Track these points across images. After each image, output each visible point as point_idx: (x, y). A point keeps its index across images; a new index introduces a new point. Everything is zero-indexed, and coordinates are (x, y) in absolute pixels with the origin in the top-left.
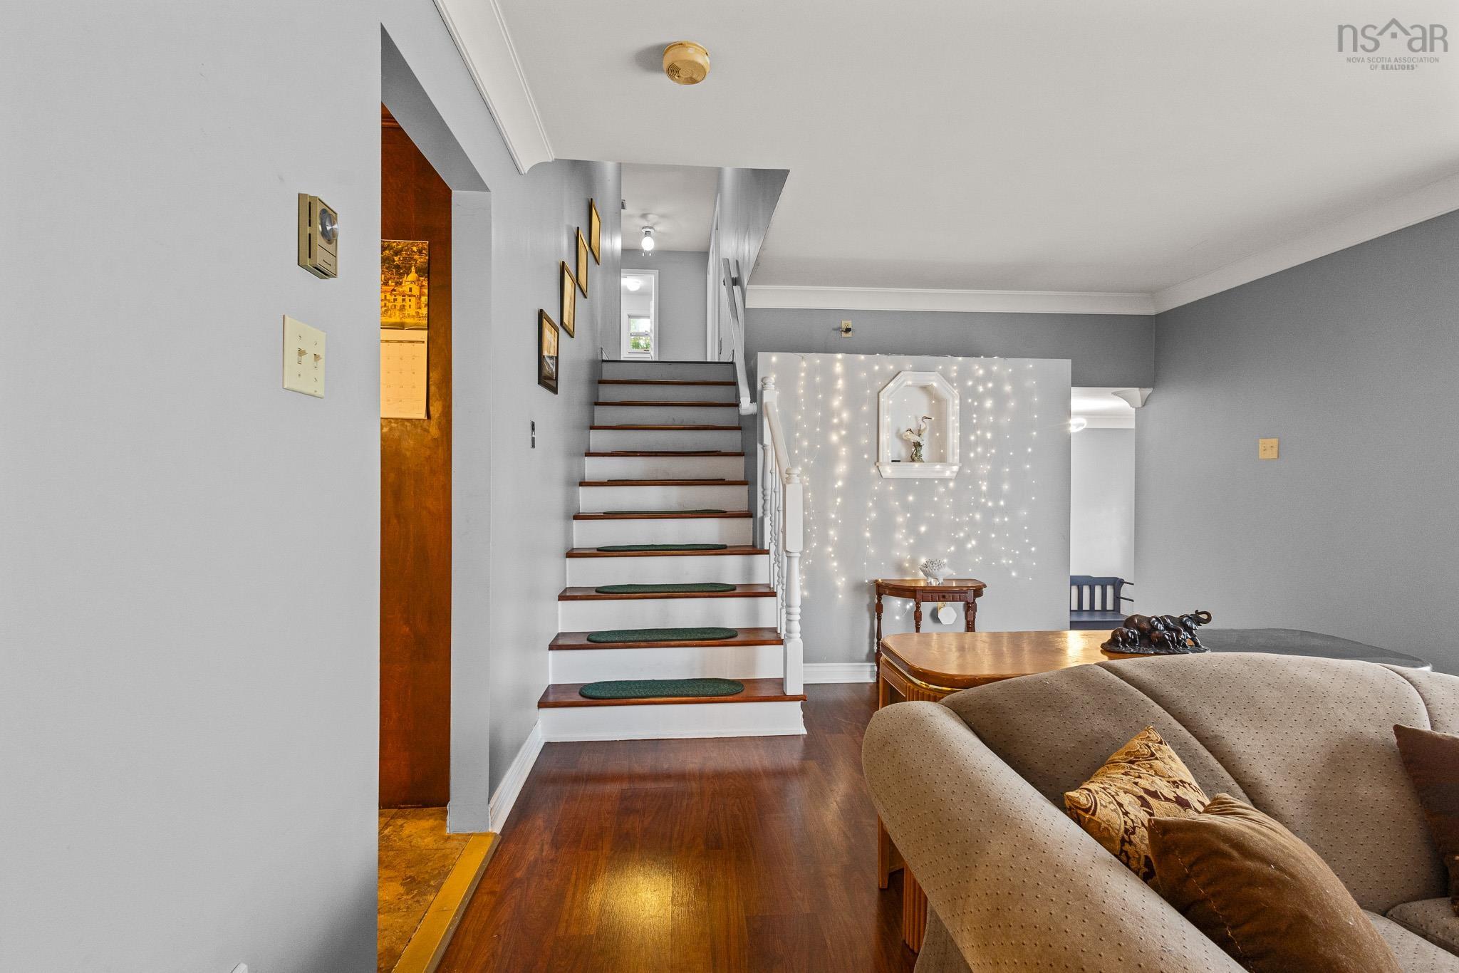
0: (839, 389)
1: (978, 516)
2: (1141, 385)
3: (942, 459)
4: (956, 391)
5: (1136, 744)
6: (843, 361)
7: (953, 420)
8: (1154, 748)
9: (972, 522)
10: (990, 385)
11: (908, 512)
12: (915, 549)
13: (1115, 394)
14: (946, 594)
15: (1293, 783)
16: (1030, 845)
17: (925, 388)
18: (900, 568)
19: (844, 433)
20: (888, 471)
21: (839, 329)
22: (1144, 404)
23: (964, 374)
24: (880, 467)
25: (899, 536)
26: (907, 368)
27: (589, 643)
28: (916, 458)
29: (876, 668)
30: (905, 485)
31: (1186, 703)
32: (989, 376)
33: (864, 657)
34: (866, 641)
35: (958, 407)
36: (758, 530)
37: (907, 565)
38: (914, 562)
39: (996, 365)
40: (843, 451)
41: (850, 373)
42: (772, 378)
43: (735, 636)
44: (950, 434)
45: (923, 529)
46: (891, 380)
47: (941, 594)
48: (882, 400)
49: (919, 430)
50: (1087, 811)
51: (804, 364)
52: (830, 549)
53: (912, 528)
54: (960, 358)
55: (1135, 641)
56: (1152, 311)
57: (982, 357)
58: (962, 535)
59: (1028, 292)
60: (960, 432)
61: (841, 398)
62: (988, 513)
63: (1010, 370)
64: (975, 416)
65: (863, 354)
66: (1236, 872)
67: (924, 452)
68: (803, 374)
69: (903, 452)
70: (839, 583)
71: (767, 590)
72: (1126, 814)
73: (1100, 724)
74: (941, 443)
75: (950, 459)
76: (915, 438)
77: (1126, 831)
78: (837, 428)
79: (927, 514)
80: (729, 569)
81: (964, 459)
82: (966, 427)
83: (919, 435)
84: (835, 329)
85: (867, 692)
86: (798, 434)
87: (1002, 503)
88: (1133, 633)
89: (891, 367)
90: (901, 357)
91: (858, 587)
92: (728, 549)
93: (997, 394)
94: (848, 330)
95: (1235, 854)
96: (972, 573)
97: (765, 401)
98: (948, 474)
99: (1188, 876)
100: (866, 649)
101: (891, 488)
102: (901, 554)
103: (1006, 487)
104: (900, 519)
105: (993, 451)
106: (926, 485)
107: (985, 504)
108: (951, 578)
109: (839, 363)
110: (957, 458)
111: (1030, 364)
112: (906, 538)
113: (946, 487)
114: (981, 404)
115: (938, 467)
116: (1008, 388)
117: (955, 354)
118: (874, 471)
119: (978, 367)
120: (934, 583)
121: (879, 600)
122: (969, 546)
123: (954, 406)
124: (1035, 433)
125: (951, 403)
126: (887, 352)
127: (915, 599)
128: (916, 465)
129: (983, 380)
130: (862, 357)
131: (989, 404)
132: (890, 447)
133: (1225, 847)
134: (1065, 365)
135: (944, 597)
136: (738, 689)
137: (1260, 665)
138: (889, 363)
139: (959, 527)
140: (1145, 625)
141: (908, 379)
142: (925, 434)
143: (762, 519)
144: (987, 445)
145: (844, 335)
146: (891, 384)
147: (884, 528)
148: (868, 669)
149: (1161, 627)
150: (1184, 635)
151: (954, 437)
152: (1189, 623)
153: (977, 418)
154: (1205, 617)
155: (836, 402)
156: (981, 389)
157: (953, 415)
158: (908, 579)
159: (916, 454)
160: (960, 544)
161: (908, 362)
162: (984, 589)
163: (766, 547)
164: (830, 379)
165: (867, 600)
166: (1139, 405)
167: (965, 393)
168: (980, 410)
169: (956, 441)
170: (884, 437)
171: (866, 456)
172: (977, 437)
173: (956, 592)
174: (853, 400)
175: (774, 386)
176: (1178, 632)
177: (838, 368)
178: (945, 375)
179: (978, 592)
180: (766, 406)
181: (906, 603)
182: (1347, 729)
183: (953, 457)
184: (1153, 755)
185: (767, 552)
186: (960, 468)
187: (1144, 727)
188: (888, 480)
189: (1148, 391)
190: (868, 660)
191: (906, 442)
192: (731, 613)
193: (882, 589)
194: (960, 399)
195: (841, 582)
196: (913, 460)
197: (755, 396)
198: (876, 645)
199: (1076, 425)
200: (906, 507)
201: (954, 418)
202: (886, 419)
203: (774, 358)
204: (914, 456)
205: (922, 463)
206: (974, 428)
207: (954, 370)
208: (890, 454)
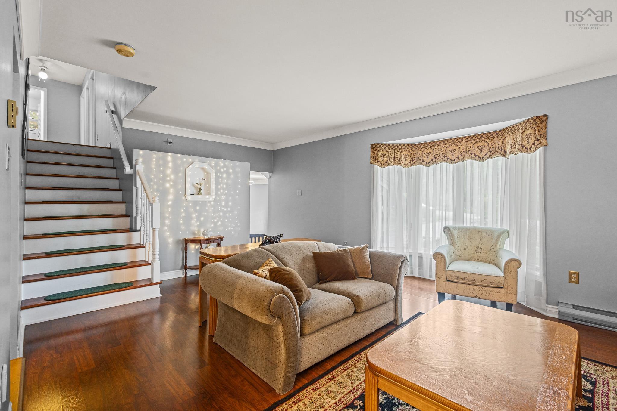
0: (170, 167)
1: (221, 214)
2: (269, 172)
3: (209, 194)
4: (214, 171)
5: (267, 262)
6: (171, 156)
7: (213, 181)
8: (270, 261)
9: (219, 216)
10: (225, 169)
11: (197, 213)
12: (199, 227)
13: (262, 174)
14: (211, 241)
15: (296, 266)
16: (247, 278)
17: (203, 169)
18: (194, 233)
19: (172, 183)
20: (189, 198)
21: (166, 142)
22: (270, 178)
23: (217, 165)
24: (186, 197)
25: (193, 222)
26: (196, 161)
27: (46, 277)
28: (200, 193)
29: (185, 271)
30: (195, 203)
31: (277, 253)
32: (225, 166)
33: (180, 268)
34: (181, 262)
35: (214, 176)
36: (133, 221)
37: (196, 232)
38: (199, 231)
39: (227, 162)
40: (172, 190)
41: (174, 161)
42: (141, 160)
43: (127, 265)
44: (212, 186)
45: (202, 219)
46: (190, 165)
47: (210, 241)
48: (187, 172)
49: (201, 184)
50: (257, 274)
51: (155, 156)
52: (166, 228)
53: (198, 218)
54: (215, 159)
55: (267, 243)
56: (272, 149)
57: (222, 159)
58: (216, 220)
59: (235, 138)
60: (215, 185)
61: (170, 170)
62: (224, 213)
63: (232, 165)
64: (220, 179)
65: (180, 154)
66: (282, 273)
67: (202, 191)
68: (154, 160)
69: (195, 191)
70: (170, 241)
71: (139, 246)
72: (265, 273)
73: (260, 259)
74: (209, 188)
75: (212, 194)
76: (199, 186)
77: (265, 276)
78: (169, 181)
79: (204, 213)
80: (120, 239)
81: (216, 194)
82: (217, 183)
83: (201, 185)
84: (165, 142)
85: (181, 281)
86: (152, 183)
87: (229, 209)
88: (267, 241)
89: (191, 160)
90: (194, 157)
91: (178, 242)
92: (118, 230)
93: (227, 172)
94: (170, 143)
95: (282, 271)
96: (219, 234)
97: (137, 169)
98: (211, 199)
99: (275, 277)
100: (181, 264)
101: (190, 204)
102: (194, 228)
103: (230, 204)
104: (194, 216)
105: (226, 192)
106: (204, 203)
107: (224, 209)
108: (212, 235)
109: (169, 156)
110: (214, 194)
111: (238, 163)
112: (196, 222)
113: (211, 204)
114: (222, 175)
115: (208, 197)
116: (231, 171)
117: (213, 158)
118: (184, 198)
119: (221, 163)
120: (206, 237)
121: (186, 246)
122: (218, 224)
123: (213, 176)
124: (239, 186)
125: (212, 174)
126: (189, 154)
127: (200, 243)
128: (200, 196)
129: (223, 167)
130: (179, 155)
131: (225, 175)
132: (190, 190)
133: (281, 270)
134: (248, 164)
135: (210, 242)
136: (131, 284)
137: (291, 243)
138: (190, 159)
139: (214, 218)
140: (269, 239)
141: (197, 165)
142: (203, 185)
143: (136, 218)
144: (224, 189)
145: (168, 144)
146: (191, 166)
147: (188, 219)
148: (182, 272)
149: (273, 239)
150: (278, 240)
151: (213, 186)
152: (279, 237)
153: (221, 180)
154: (282, 235)
155: (169, 171)
156: (222, 170)
157: (213, 179)
158: (197, 237)
159: (200, 192)
160: (215, 224)
161: (197, 159)
162: (224, 238)
163: (138, 228)
164: (166, 162)
165: (181, 246)
166: (269, 178)
167: (217, 171)
168: (222, 177)
169: (214, 188)
170: (188, 185)
171: (181, 192)
172: (221, 187)
173: (215, 240)
174: (175, 171)
175: (141, 163)
176: (276, 239)
177: (169, 159)
178: (210, 164)
179: (222, 239)
180: (138, 172)
181: (196, 246)
182: (305, 254)
183: (213, 193)
184: (270, 263)
185: (139, 231)
186: (215, 197)
187: (268, 258)
188: (189, 201)
189: (271, 174)
190: (182, 269)
191: (196, 187)
192: (123, 256)
193: (187, 242)
194: (215, 173)
195: (171, 240)
196: (198, 194)
197: (132, 166)
198: (185, 263)
199: (251, 182)
200: (196, 211)
201: (213, 180)
202: (188, 179)
203: (141, 152)
204: (199, 193)
205: (202, 195)
206: (220, 184)
207: (213, 163)
208: (190, 192)
